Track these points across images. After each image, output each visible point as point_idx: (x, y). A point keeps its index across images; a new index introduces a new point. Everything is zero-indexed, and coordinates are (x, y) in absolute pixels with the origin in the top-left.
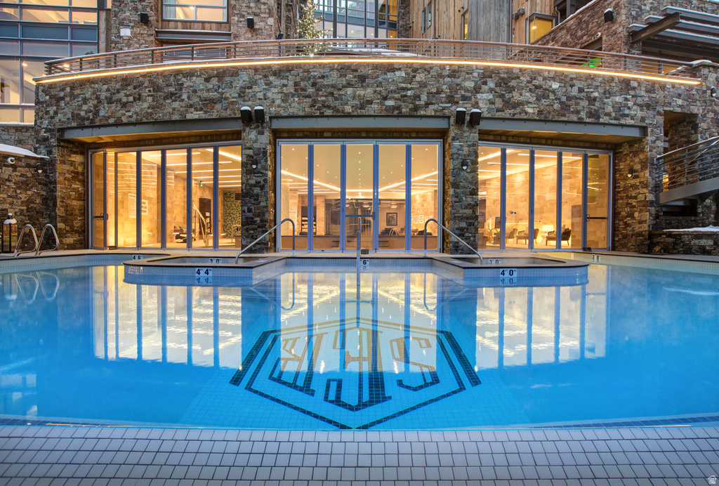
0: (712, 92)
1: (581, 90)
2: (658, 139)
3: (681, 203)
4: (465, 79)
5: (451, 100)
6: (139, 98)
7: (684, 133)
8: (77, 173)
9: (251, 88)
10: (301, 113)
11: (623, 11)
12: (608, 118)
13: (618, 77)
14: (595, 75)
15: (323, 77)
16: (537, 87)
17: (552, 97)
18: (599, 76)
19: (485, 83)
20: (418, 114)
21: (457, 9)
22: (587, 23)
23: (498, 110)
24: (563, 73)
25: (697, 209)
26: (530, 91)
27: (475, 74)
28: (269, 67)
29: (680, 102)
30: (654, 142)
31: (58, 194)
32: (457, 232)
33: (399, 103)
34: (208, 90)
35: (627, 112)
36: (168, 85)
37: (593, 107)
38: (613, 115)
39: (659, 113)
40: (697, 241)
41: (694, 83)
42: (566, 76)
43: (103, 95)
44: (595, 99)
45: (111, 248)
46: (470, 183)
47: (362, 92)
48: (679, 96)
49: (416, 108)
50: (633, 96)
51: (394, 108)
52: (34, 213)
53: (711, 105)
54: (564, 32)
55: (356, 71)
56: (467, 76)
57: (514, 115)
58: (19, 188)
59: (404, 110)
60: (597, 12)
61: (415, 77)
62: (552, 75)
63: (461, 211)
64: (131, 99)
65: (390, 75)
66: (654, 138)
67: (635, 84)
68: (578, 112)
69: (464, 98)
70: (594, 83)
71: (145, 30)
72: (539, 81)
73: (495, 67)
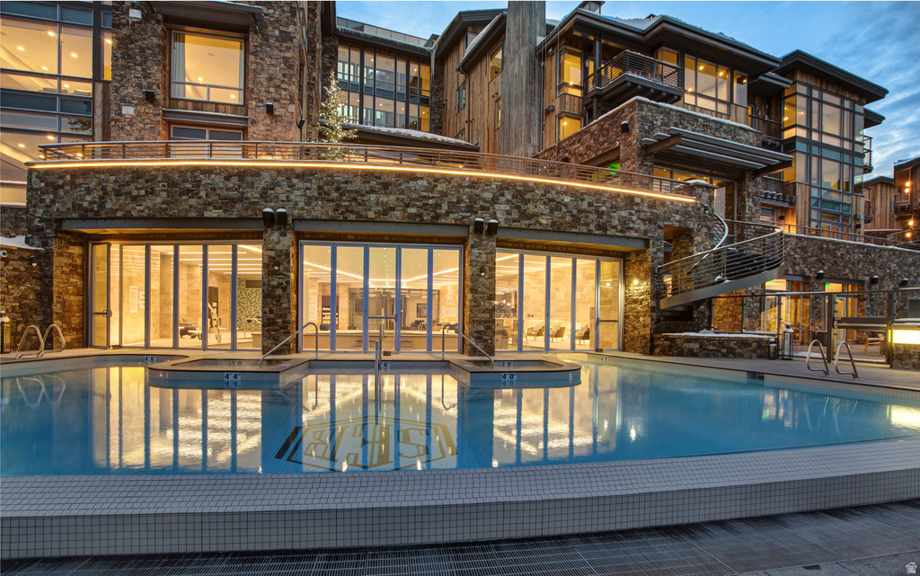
0: (705, 210)
1: (590, 204)
2: (658, 250)
3: (681, 309)
4: (484, 191)
5: (470, 209)
6: (152, 192)
7: (684, 245)
8: (76, 266)
9: (274, 189)
10: (324, 217)
11: (637, 125)
12: (614, 230)
13: (623, 193)
14: (603, 191)
15: (347, 182)
16: (550, 200)
17: (564, 210)
18: (606, 192)
19: (503, 195)
20: (439, 222)
21: (491, 94)
22: (608, 130)
23: (514, 221)
24: (574, 188)
25: (692, 314)
26: (545, 203)
27: (494, 186)
28: (292, 169)
29: (678, 217)
30: (656, 253)
31: (55, 289)
32: (476, 335)
33: (421, 211)
34: (228, 189)
35: (631, 225)
36: (184, 181)
37: (601, 220)
38: (619, 228)
39: (660, 227)
40: (687, 345)
41: (691, 200)
42: (577, 191)
43: (110, 187)
44: (603, 213)
45: (115, 347)
46: (488, 288)
47: (384, 199)
48: (677, 212)
49: (437, 216)
50: (637, 211)
51: (416, 215)
52: (27, 310)
53: (704, 221)
54: (588, 135)
55: (380, 178)
56: (486, 188)
57: (529, 225)
58: (11, 283)
59: (425, 218)
60: (616, 122)
61: (436, 186)
62: (564, 189)
63: (479, 315)
64: (143, 192)
65: (412, 184)
66: (655, 250)
67: (639, 200)
68: (587, 225)
69: (483, 208)
70: (602, 199)
71: (150, 109)
72: (552, 195)
73: (512, 180)
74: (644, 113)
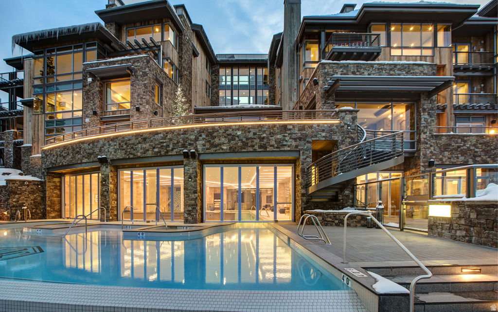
0: (348, 127)
1: (255, 134)
4: (190, 135)
5: (184, 146)
6: (68, 154)
9: (103, 147)
10: (121, 158)
12: (272, 148)
13: (279, 124)
14: (263, 125)
15: (129, 140)
16: (228, 135)
17: (237, 139)
18: (266, 125)
19: (201, 136)
20: (169, 154)
22: (312, 86)
23: (207, 149)
24: (243, 126)
26: (225, 137)
27: (196, 132)
28: (110, 137)
29: (324, 134)
30: (305, 159)
31: (47, 195)
32: (187, 212)
33: (160, 149)
34: (89, 149)
35: (285, 143)
36: (77, 148)
37: (262, 142)
38: (276, 146)
39: (308, 142)
41: (336, 122)
43: (59, 153)
44: (264, 138)
46: (193, 187)
47: (144, 146)
48: (323, 131)
50: (289, 134)
51: (158, 152)
53: (348, 134)
55: (142, 136)
56: (191, 133)
57: (216, 151)
58: (30, 194)
59: (162, 153)
61: (167, 136)
62: (237, 127)
63: (189, 202)
64: (66, 154)
65: (156, 136)
66: (305, 157)
67: (291, 127)
68: (253, 146)
69: (190, 144)
70: (263, 129)
71: (95, 118)
72: (230, 131)
73: (206, 127)
74: (326, 70)
